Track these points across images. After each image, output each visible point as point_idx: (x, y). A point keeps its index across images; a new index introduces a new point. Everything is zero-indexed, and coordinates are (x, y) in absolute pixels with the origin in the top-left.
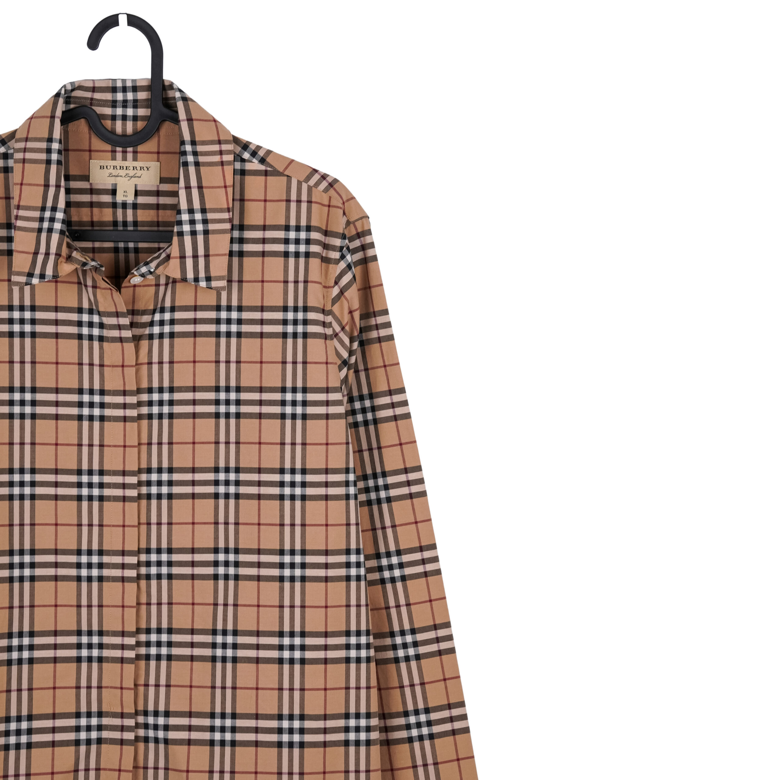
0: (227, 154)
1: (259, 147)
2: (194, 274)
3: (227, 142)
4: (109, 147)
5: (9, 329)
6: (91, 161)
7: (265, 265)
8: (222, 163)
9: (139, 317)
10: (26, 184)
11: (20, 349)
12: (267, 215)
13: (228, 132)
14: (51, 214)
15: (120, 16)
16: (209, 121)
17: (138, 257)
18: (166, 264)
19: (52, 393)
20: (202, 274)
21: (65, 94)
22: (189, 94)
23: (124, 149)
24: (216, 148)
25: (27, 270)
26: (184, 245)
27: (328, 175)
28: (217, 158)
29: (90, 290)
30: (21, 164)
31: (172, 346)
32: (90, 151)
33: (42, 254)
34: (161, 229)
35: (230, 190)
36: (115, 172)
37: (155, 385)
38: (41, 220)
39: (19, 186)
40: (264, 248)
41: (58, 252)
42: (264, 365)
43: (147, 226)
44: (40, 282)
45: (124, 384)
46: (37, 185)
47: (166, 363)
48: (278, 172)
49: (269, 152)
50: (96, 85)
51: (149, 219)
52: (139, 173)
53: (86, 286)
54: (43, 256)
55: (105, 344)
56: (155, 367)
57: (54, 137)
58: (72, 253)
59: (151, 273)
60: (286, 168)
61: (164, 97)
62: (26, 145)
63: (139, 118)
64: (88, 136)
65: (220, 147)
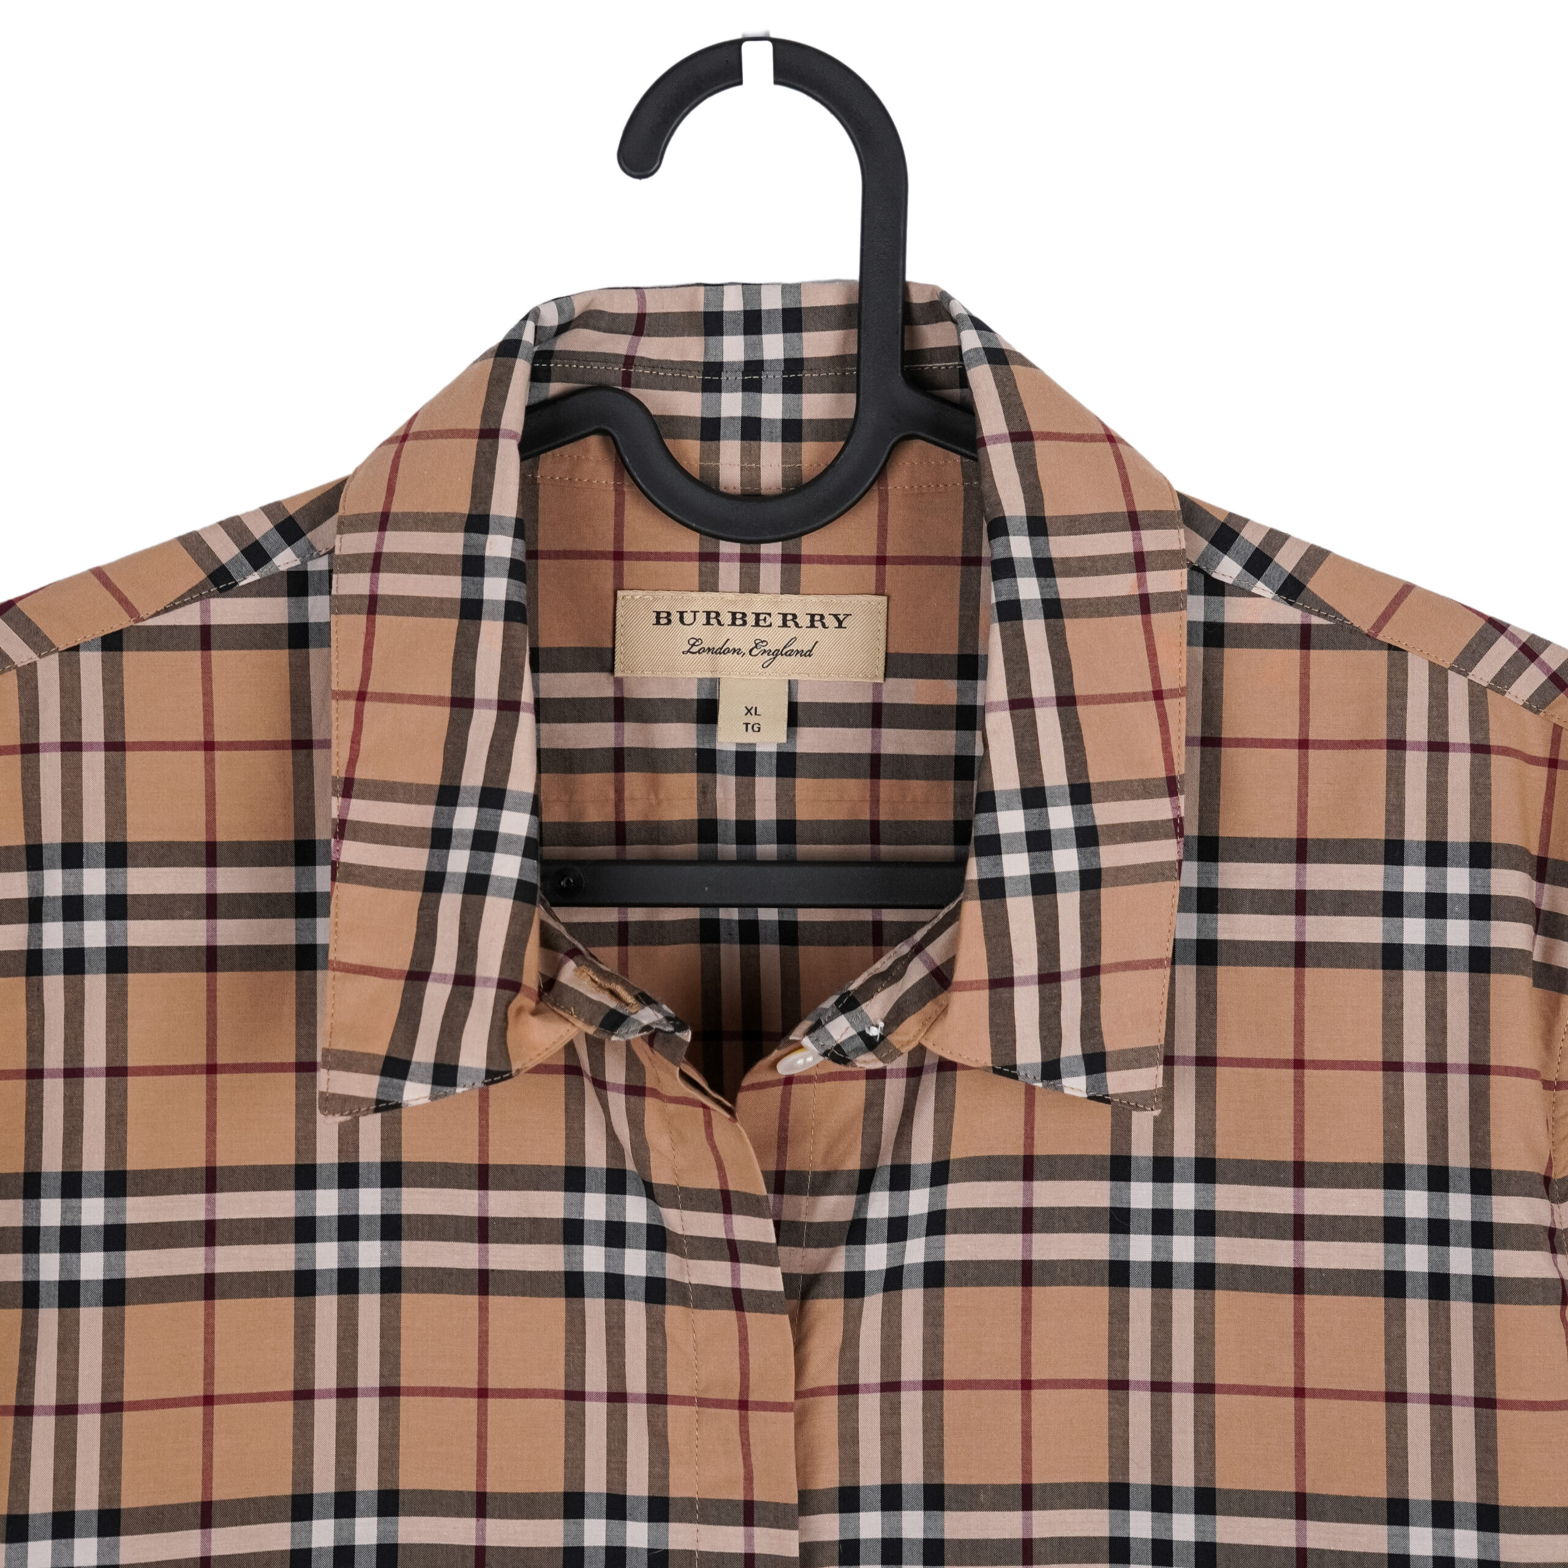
0: (1164, 568)
1: (1276, 538)
2: (1044, 1048)
3: (1160, 520)
4: (691, 542)
5: (298, 1260)
6: (620, 593)
7: (1308, 1001)
8: (1145, 604)
9: (804, 1200)
10: (382, 697)
11: (340, 1339)
12: (1312, 802)
13: (1161, 483)
14: (479, 819)
15: (745, 46)
16: (1093, 438)
17: (797, 961)
18: (930, 1008)
19: (459, 1514)
20: (1071, 1047)
21: (537, 341)
22: (1011, 337)
23: (749, 549)
24: (1120, 543)
25: (380, 1047)
26: (1007, 935)
27: (1547, 644)
28: (1124, 585)
29: (618, 1101)
30: (362, 619)
31: (934, 1319)
32: (619, 556)
33: (442, 978)
34: (886, 850)
35: (1176, 708)
36: (711, 636)
37: (870, 1476)
38: (441, 839)
39: (352, 704)
40: (1300, 929)
41: (508, 976)
42: (1311, 1404)
43: (833, 843)
44: (434, 1097)
45: (749, 1478)
46: (425, 700)
47: (912, 1386)
48: (1354, 630)
49: (1316, 556)
50: (651, 309)
51: (840, 814)
52: (805, 638)
53: (600, 1085)
54: (448, 988)
55: (673, 1313)
56: (869, 1405)
57: (495, 509)
58: (558, 967)
59: (871, 1044)
60: (1385, 617)
61: (906, 348)
62: (380, 542)
63: (806, 430)
64: (610, 500)
65: (1137, 540)
